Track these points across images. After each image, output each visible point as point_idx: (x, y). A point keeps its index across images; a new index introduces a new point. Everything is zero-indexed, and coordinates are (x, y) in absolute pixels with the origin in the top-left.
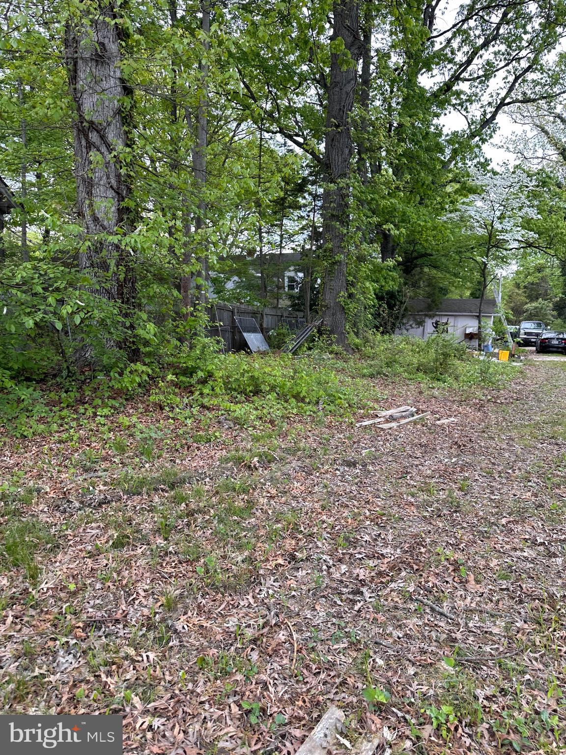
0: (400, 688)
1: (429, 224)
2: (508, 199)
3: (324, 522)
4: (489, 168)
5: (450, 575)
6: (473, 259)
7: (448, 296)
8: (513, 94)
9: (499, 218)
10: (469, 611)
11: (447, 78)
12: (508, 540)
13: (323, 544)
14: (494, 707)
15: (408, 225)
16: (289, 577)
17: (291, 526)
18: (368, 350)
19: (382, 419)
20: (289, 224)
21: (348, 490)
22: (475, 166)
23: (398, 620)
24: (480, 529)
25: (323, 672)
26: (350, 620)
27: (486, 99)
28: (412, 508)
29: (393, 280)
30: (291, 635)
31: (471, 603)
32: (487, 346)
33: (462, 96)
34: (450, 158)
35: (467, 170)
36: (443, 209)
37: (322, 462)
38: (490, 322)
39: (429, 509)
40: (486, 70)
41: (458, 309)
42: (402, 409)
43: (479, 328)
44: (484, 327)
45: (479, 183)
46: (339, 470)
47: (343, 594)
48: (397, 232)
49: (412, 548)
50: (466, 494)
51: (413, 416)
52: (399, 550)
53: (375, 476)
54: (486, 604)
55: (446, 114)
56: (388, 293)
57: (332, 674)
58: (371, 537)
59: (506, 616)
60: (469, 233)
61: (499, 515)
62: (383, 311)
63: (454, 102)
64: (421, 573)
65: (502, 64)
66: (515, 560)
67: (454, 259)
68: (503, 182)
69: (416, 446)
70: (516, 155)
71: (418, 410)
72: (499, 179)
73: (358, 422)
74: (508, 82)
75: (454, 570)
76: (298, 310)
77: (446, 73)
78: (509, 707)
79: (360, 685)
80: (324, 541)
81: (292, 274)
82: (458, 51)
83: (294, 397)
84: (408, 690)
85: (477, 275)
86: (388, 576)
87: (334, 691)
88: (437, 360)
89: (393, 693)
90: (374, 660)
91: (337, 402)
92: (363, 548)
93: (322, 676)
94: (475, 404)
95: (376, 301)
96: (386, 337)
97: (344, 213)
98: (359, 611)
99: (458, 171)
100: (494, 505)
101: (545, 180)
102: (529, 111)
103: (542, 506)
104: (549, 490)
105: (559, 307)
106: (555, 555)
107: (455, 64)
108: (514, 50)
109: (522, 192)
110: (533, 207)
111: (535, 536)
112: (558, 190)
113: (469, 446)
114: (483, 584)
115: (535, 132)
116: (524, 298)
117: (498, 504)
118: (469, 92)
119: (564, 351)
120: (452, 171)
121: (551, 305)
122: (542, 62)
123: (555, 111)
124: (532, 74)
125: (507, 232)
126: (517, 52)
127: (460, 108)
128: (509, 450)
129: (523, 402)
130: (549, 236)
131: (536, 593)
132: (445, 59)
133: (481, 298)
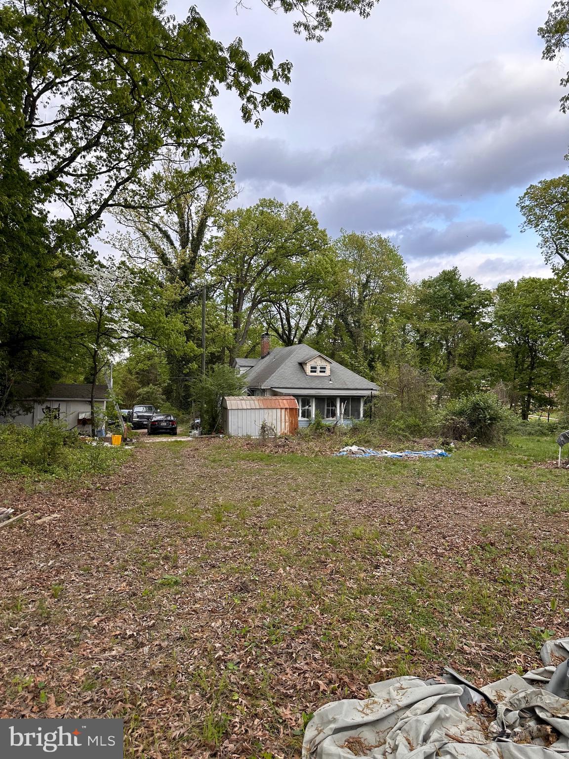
1: (33, 307)
2: (114, 292)
4: (96, 260)
5: (27, 706)
6: (84, 346)
7: (60, 380)
8: (116, 197)
9: (107, 308)
11: (51, 169)
22: (82, 256)
24: (69, 637)
27: (90, 196)
32: (100, 431)
33: (67, 188)
34: (56, 244)
35: (73, 259)
36: (49, 293)
38: (103, 407)
39: (13, 630)
40: (87, 171)
41: (70, 395)
43: (92, 413)
44: (97, 412)
45: (86, 273)
50: (59, 600)
51: (10, 518)
55: (50, 202)
60: (78, 319)
61: (92, 615)
63: (58, 191)
65: (104, 169)
66: (103, 662)
67: (64, 344)
68: (109, 276)
69: (8, 554)
70: (122, 252)
71: (16, 510)
72: (106, 273)
74: (111, 186)
75: (33, 699)
77: (50, 163)
82: (61, 146)
85: (89, 361)
88: (44, 450)
94: (82, 495)
99: (64, 259)
100: (87, 605)
101: (146, 279)
102: (131, 216)
103: (135, 594)
104: (143, 576)
105: (168, 392)
106: (143, 645)
107: (59, 157)
108: (115, 160)
109: (128, 287)
110: (138, 301)
111: (125, 630)
112: (159, 289)
113: (69, 543)
114: (65, 703)
115: (138, 235)
116: (136, 384)
117: (92, 604)
118: (73, 186)
119: (172, 432)
120: (58, 258)
121: (160, 389)
122: (139, 176)
123: (153, 220)
124: (131, 184)
125: (116, 322)
126: (117, 162)
127: (65, 198)
128: (110, 541)
129: (131, 485)
130: (154, 329)
131: (120, 694)
132: (48, 149)
133: (93, 382)
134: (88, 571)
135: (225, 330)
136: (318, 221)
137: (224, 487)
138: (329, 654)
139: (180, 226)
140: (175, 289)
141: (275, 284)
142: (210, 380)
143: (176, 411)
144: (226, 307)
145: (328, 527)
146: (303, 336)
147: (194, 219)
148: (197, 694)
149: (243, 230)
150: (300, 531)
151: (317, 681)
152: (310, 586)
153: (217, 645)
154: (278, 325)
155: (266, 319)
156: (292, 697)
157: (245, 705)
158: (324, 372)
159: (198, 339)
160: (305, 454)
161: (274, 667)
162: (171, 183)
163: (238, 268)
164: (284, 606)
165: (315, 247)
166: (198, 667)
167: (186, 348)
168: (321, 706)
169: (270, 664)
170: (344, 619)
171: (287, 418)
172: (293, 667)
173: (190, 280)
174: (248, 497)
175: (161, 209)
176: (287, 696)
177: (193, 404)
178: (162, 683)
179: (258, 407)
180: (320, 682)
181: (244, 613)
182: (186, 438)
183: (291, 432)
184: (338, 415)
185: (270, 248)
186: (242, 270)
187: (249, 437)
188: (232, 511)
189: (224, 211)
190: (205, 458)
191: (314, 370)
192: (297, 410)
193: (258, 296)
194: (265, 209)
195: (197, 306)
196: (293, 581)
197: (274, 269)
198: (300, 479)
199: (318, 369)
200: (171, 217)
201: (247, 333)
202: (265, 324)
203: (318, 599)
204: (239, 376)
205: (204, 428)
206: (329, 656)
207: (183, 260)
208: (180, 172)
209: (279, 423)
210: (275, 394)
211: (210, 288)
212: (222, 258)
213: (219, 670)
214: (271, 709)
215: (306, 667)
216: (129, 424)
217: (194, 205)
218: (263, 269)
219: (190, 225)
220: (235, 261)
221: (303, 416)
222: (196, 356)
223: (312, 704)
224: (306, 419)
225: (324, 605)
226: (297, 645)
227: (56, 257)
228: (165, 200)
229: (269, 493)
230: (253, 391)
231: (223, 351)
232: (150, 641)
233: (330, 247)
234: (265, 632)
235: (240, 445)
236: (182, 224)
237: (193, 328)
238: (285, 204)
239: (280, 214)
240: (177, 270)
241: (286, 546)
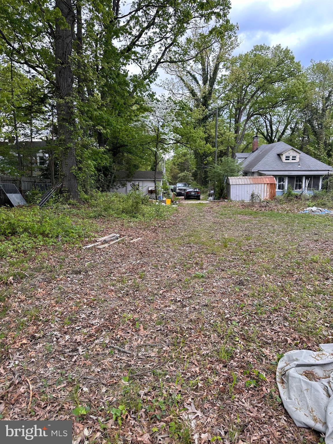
0: (96, 402)
1: (123, 128)
2: (165, 116)
3: (56, 311)
4: (155, 97)
5: (130, 328)
6: (150, 149)
7: (139, 169)
8: (165, 57)
9: (161, 126)
10: (139, 347)
11: (128, 44)
12: (163, 302)
13: (55, 325)
14: (149, 398)
15: (111, 128)
16: (30, 350)
17: (34, 318)
18: (93, 202)
19: (100, 243)
20: (38, 123)
21: (74, 289)
22: (147, 95)
23: (99, 362)
24: (149, 298)
25: (49, 405)
26: (69, 368)
27: (151, 58)
28: (112, 293)
29: (106, 159)
30: (29, 387)
31: (141, 342)
32: (160, 197)
33: (138, 55)
34: (133, 90)
35: (142, 98)
36: (131, 119)
37: (58, 274)
38: (161, 184)
39: (122, 292)
40: (149, 42)
41: (144, 177)
42: (111, 235)
43: (155, 187)
44: (158, 187)
45: (150, 106)
46: (70, 277)
47: (66, 353)
48: (105, 131)
49: (110, 316)
50: (143, 280)
51: (118, 239)
52: (102, 320)
53: (93, 277)
54: (149, 340)
55: (129, 64)
56: (104, 167)
57: (55, 405)
58: (87, 315)
59: (159, 345)
60: (147, 134)
61: (159, 288)
62: (101, 178)
63: (133, 57)
64: (114, 330)
65: (158, 39)
66: (166, 312)
67: (140, 149)
68: (162, 106)
69: (118, 256)
70: (169, 91)
71: (121, 235)
72: (160, 104)
73: (84, 246)
74: (162, 50)
75: (133, 325)
76: (47, 178)
77: (128, 40)
78: (157, 396)
79: (72, 407)
80: (56, 323)
81: (41, 155)
82: (134, 28)
83: (41, 234)
84: (101, 402)
85: (153, 158)
86: (95, 336)
87: (55, 415)
88: (132, 206)
89: (92, 406)
90: (82, 390)
91: (70, 235)
92: (81, 323)
93: (48, 408)
94: (152, 229)
95: (96, 172)
96: (104, 194)
97: (71, 118)
98: (75, 361)
99: (138, 98)
100: (157, 284)
101: (183, 106)
102: (174, 68)
103: (181, 280)
104: (185, 272)
105: (195, 175)
106: (185, 306)
107: (132, 36)
108: (164, 33)
109: (172, 112)
110: (178, 121)
111: (176, 298)
112: (190, 112)
113: (147, 253)
114: (148, 330)
115: (178, 79)
116: (177, 171)
117: (159, 283)
118: (141, 53)
119: (198, 198)
120: (135, 98)
121: (191, 174)
122: (178, 41)
123: (186, 69)
124: (174, 47)
125: (166, 134)
126: (165, 34)
127: (137, 61)
128: (167, 252)
129: (176, 226)
130: (187, 137)
131: (174, 329)
132: (127, 32)
133: (155, 170)
134: (156, 267)
135: (229, 135)
136: (295, 56)
137: (228, 229)
138: (294, 324)
139: (203, 70)
140: (199, 112)
141: (263, 102)
142: (220, 167)
143: (199, 186)
144: (231, 121)
145: (295, 254)
146: (281, 137)
147: (211, 65)
148: (215, 335)
149: (242, 68)
150: (276, 256)
151: (286, 337)
152: (283, 286)
153: (226, 311)
154: (264, 130)
155: (256, 127)
156: (270, 344)
157: (243, 344)
158: (295, 159)
159: (212, 143)
160: (280, 212)
161: (259, 327)
162: (197, 43)
163: (238, 94)
164: (266, 295)
165: (291, 74)
166: (216, 321)
167: (205, 148)
168: (288, 351)
169: (257, 325)
170: (304, 306)
171: (268, 190)
172: (271, 328)
173: (208, 105)
174: (242, 235)
175: (191, 61)
176: (267, 343)
177: (210, 182)
178: (196, 326)
179: (249, 183)
180: (288, 339)
181: (241, 296)
182: (206, 201)
183: (270, 198)
184: (304, 187)
185: (260, 78)
186: (241, 95)
187: (243, 201)
188: (233, 242)
189: (231, 57)
190: (216, 213)
191: (287, 158)
192: (275, 184)
193: (251, 112)
194: (258, 52)
195: (213, 121)
196: (271, 283)
197: (262, 93)
198: (276, 227)
199: (291, 158)
200: (197, 66)
201: (243, 136)
202: (255, 130)
203: (287, 294)
204: (237, 164)
205: (216, 196)
206: (294, 326)
207: (204, 93)
208: (203, 35)
209: (263, 193)
210: (261, 175)
211: (220, 109)
212: (228, 89)
213: (228, 324)
214: (258, 349)
215: (279, 330)
216: (175, 193)
217: (211, 56)
218: (255, 93)
219: (209, 69)
220: (236, 90)
221: (279, 188)
222: (211, 153)
223: (283, 349)
224: (281, 190)
225: (291, 297)
226: (274, 317)
227: (133, 98)
228: (194, 55)
229: (255, 234)
230: (246, 173)
231: (228, 149)
232: (190, 305)
233: (303, 73)
234: (254, 308)
235: (237, 206)
236: (204, 69)
237: (210, 136)
238: (271, 47)
239: (268, 55)
240: (200, 99)
241: (267, 263)
